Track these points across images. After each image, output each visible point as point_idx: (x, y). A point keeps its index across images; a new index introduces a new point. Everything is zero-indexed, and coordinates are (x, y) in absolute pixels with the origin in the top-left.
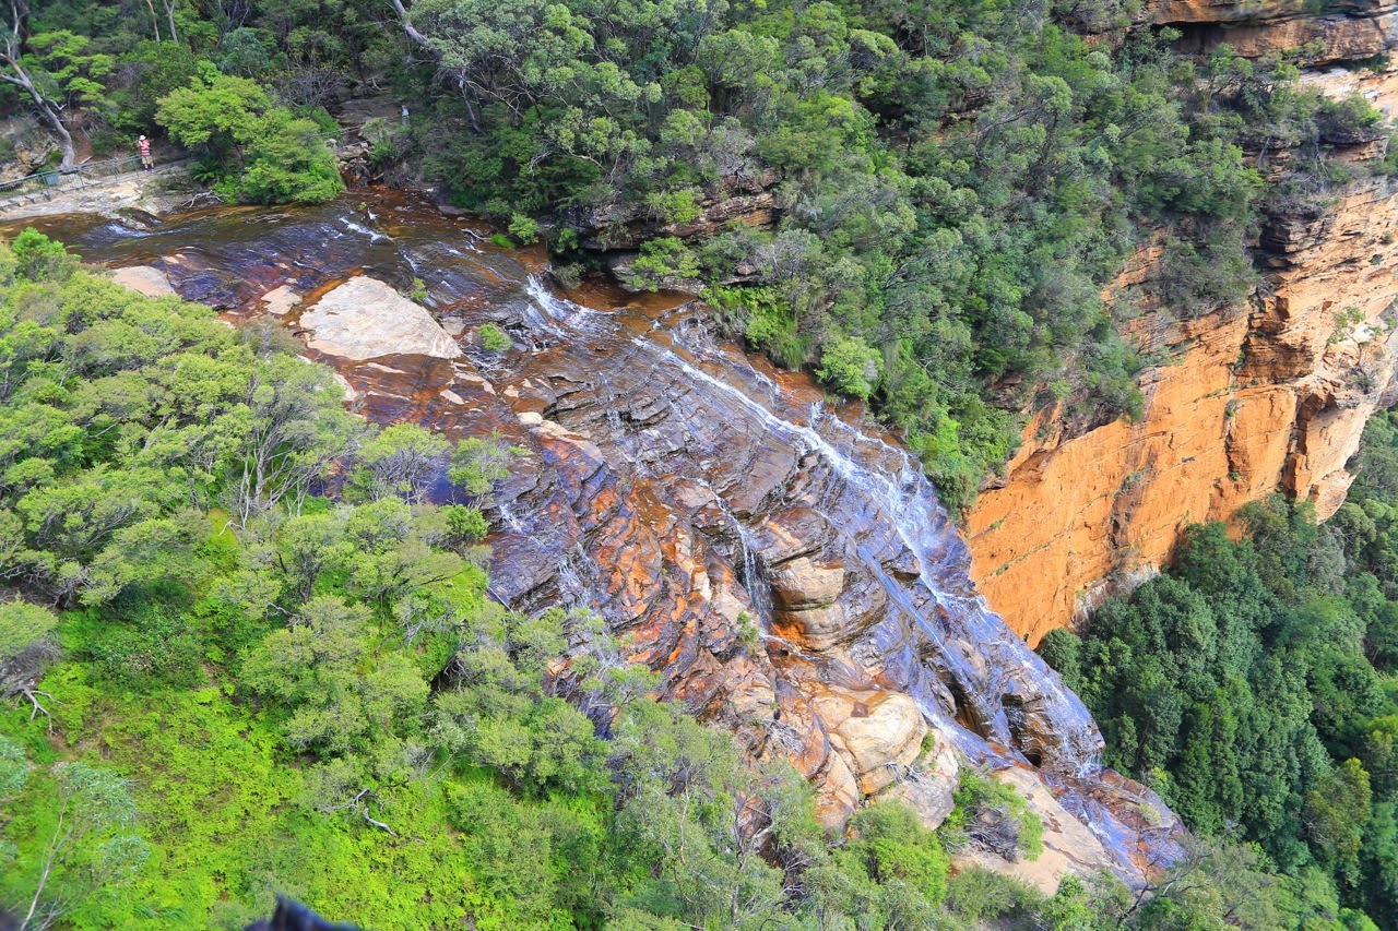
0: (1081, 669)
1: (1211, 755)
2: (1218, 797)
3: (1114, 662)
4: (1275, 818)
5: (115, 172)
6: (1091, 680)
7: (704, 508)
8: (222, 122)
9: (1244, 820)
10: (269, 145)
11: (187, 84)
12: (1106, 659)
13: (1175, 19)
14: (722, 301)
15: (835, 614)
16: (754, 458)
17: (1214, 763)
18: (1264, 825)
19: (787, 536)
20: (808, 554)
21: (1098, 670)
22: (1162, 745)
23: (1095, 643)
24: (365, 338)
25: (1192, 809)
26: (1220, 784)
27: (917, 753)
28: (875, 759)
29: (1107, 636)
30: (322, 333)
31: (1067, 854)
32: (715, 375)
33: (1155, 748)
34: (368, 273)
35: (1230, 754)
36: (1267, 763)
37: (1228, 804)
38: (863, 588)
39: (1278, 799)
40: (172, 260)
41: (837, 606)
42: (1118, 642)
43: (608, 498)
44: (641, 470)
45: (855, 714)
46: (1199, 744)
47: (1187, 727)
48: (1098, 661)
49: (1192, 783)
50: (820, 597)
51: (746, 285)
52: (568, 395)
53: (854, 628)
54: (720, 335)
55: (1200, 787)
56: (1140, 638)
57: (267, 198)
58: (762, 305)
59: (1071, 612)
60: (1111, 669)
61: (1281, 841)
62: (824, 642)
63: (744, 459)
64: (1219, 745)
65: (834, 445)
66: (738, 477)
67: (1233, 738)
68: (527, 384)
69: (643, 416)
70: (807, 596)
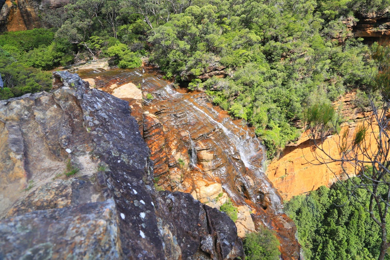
0: (328, 196)
1: (357, 224)
2: (358, 235)
3: (336, 196)
4: (373, 243)
5: (102, 61)
6: (330, 200)
7: (185, 136)
8: (117, 52)
9: (364, 242)
10: (125, 57)
11: (114, 45)
12: (335, 195)
13: (364, 36)
14: (210, 94)
15: (210, 164)
16: (202, 128)
17: (358, 226)
18: (370, 244)
19: (203, 145)
20: (206, 149)
21: (332, 197)
22: (344, 218)
23: (333, 190)
24: (122, 94)
25: (350, 236)
26: (359, 231)
27: (216, 197)
28: (204, 196)
29: (336, 189)
30: (115, 93)
31: (244, 226)
32: (201, 109)
33: (342, 219)
34: (133, 82)
35: (363, 224)
36: (373, 229)
37: (360, 237)
38: (218, 159)
39: (375, 238)
40: (97, 77)
41: (211, 162)
42: (338, 191)
43: (157, 131)
44: (175, 127)
45: (206, 186)
46: (355, 221)
47: (352, 215)
48: (333, 195)
49: (351, 230)
50: (206, 159)
51: (215, 90)
52: (164, 110)
53: (215, 168)
54: (207, 101)
55: (353, 231)
56: (344, 191)
57: (124, 67)
58: (219, 95)
59: (328, 182)
60: (336, 198)
61: (374, 249)
62: (206, 169)
63: (199, 127)
64: (360, 221)
65: (227, 127)
66: (196, 131)
67: (364, 220)
68: (155, 106)
69: (178, 116)
70: (203, 159)
